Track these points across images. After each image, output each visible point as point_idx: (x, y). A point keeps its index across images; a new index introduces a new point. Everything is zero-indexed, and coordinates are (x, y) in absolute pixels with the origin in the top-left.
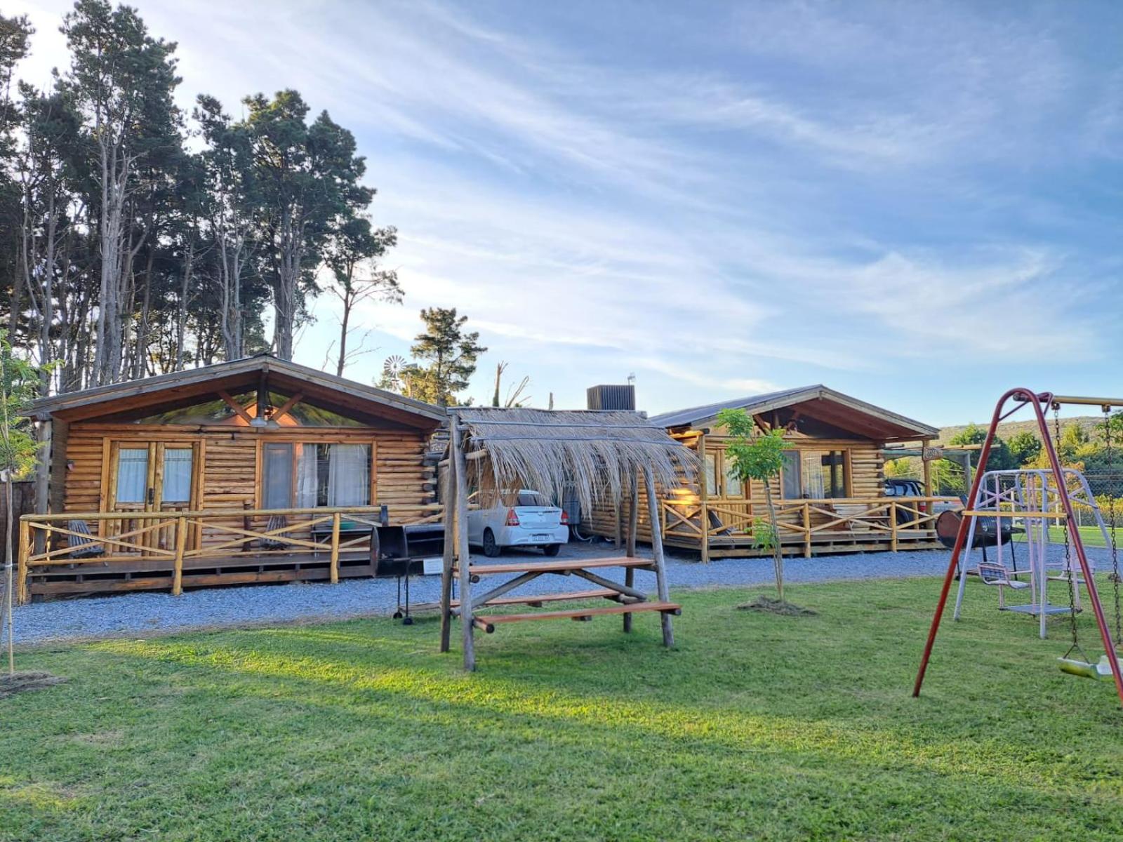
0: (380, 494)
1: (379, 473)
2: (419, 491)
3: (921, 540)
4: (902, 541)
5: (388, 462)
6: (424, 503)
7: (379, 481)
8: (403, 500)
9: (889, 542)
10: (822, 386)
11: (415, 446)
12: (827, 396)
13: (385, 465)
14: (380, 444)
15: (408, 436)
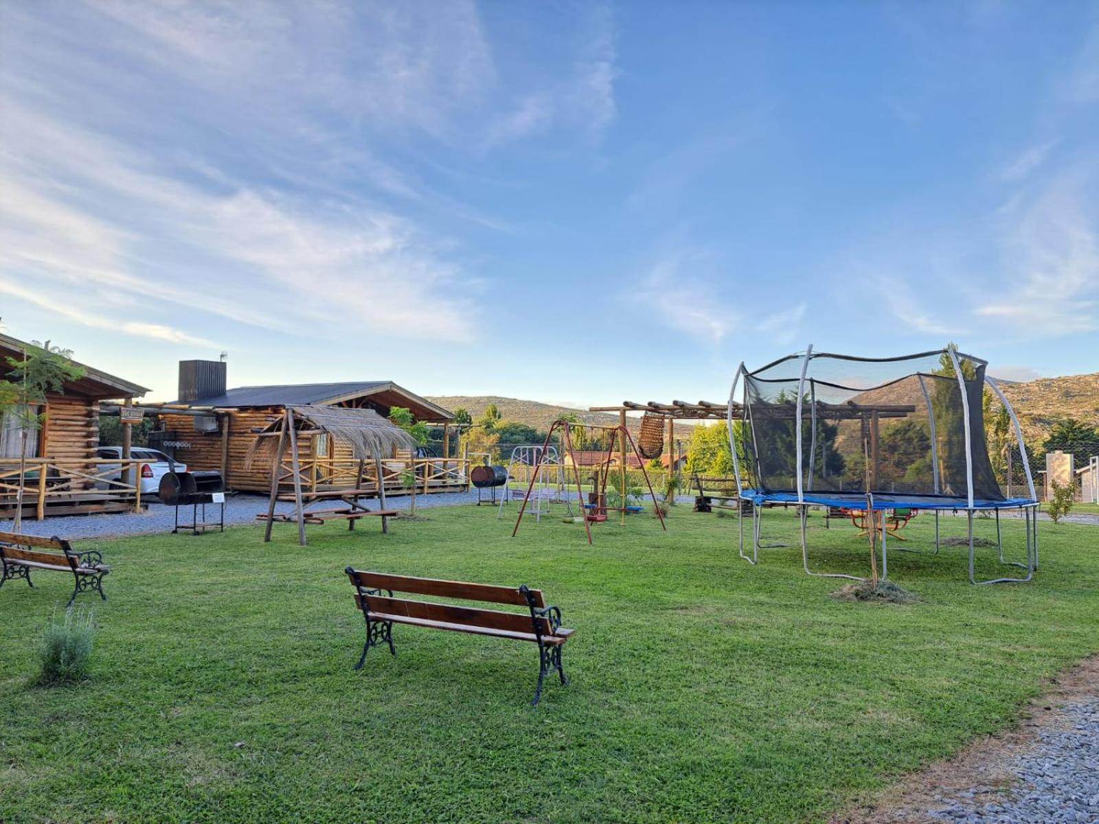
0: (50, 449)
1: (50, 430)
2: (84, 447)
3: (440, 486)
4: (430, 487)
5: (58, 422)
6: (88, 456)
7: (50, 438)
8: (70, 454)
9: (422, 488)
10: (392, 382)
11: (82, 409)
12: (395, 390)
13: (56, 424)
14: (52, 406)
15: (77, 400)
